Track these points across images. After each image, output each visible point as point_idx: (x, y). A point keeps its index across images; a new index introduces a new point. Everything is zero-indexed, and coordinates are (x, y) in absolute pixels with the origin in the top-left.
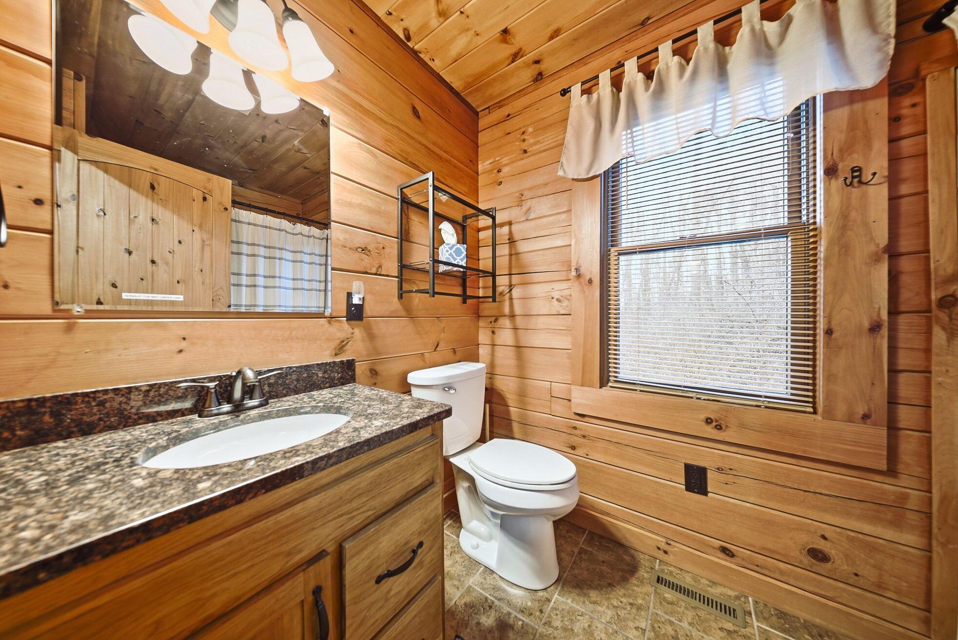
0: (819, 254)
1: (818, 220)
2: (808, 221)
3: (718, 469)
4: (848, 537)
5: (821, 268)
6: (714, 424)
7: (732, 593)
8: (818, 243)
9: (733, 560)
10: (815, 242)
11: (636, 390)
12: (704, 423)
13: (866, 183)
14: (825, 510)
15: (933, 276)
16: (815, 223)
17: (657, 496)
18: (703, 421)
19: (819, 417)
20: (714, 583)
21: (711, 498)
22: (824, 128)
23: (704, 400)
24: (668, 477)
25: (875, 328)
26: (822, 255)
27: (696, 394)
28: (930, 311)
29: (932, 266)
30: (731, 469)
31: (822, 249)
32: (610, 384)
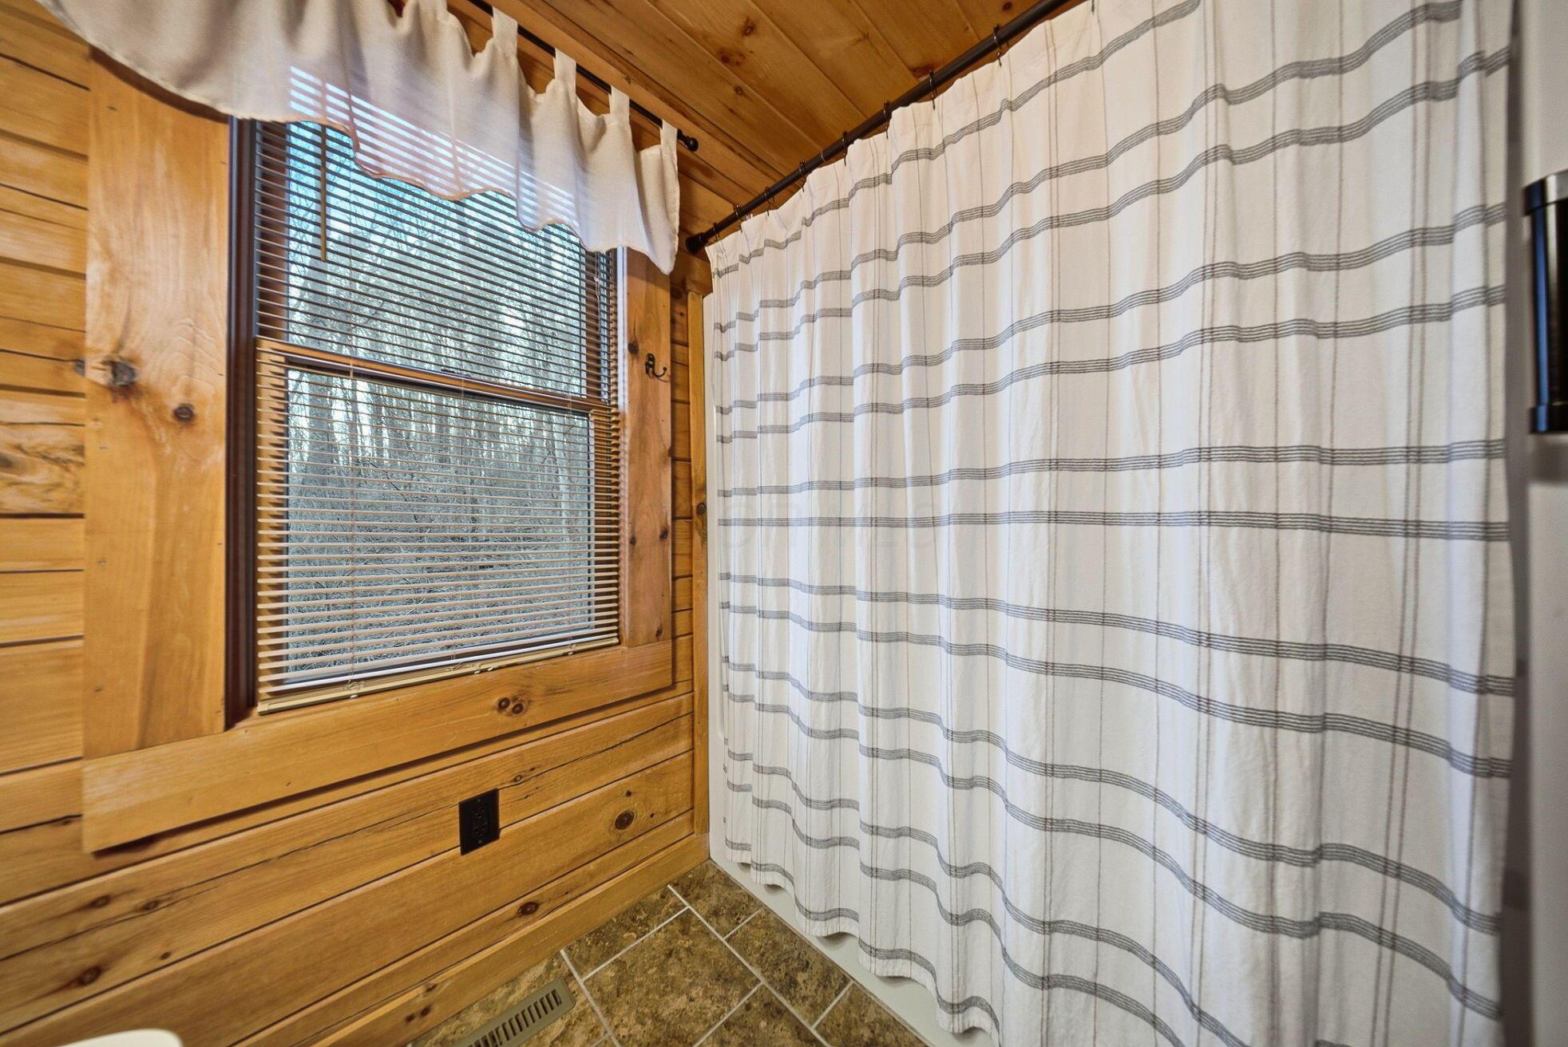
0: (622, 445)
1: (620, 402)
2: (609, 402)
3: (515, 780)
4: (648, 778)
5: (624, 464)
6: (511, 706)
7: (540, 969)
8: (621, 432)
9: (539, 913)
10: (617, 430)
11: (347, 697)
12: (495, 712)
13: (658, 377)
14: (628, 760)
15: (694, 485)
16: (616, 406)
17: (404, 909)
18: (493, 708)
19: (623, 648)
20: (514, 981)
21: (506, 837)
22: (628, 294)
23: (494, 669)
24: (425, 852)
25: (664, 535)
26: (627, 448)
27: (479, 663)
28: (691, 518)
29: (693, 475)
30: (533, 769)
31: (627, 440)
32: (261, 707)
